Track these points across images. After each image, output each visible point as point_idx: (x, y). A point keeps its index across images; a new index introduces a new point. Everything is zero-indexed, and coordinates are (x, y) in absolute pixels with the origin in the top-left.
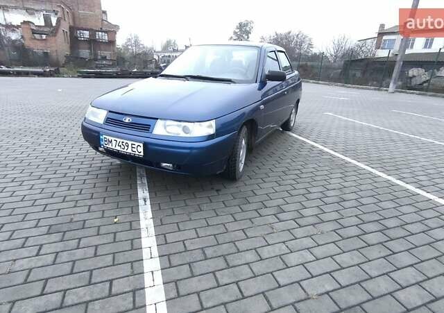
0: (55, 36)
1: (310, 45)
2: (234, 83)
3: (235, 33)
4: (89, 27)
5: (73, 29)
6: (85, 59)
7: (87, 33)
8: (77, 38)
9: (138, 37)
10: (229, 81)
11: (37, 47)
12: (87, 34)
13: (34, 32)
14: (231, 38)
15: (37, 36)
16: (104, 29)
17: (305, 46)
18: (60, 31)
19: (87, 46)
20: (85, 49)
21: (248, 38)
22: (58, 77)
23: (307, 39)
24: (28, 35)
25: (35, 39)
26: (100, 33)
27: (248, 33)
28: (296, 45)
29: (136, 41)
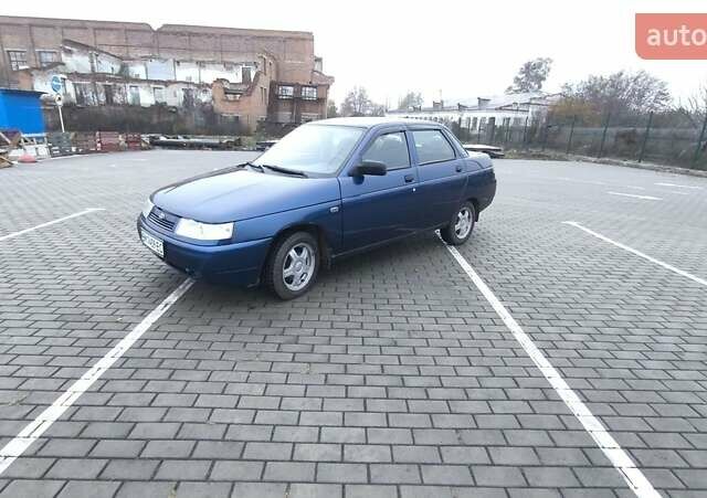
0: (250, 95)
1: (661, 93)
2: (306, 177)
3: (517, 80)
4: (294, 82)
5: (274, 85)
6: (281, 124)
7: (291, 89)
8: (278, 96)
9: (364, 91)
10: (301, 175)
11: (227, 110)
12: (290, 91)
13: (226, 92)
14: (510, 88)
15: (231, 97)
16: (314, 83)
17: (650, 97)
18: (258, 89)
19: (288, 106)
20: (285, 110)
21: (540, 87)
22: (236, 150)
23: (656, 84)
24: (220, 95)
25: (227, 100)
26: (307, 89)
27: (540, 79)
28: (633, 95)
29: (361, 96)
